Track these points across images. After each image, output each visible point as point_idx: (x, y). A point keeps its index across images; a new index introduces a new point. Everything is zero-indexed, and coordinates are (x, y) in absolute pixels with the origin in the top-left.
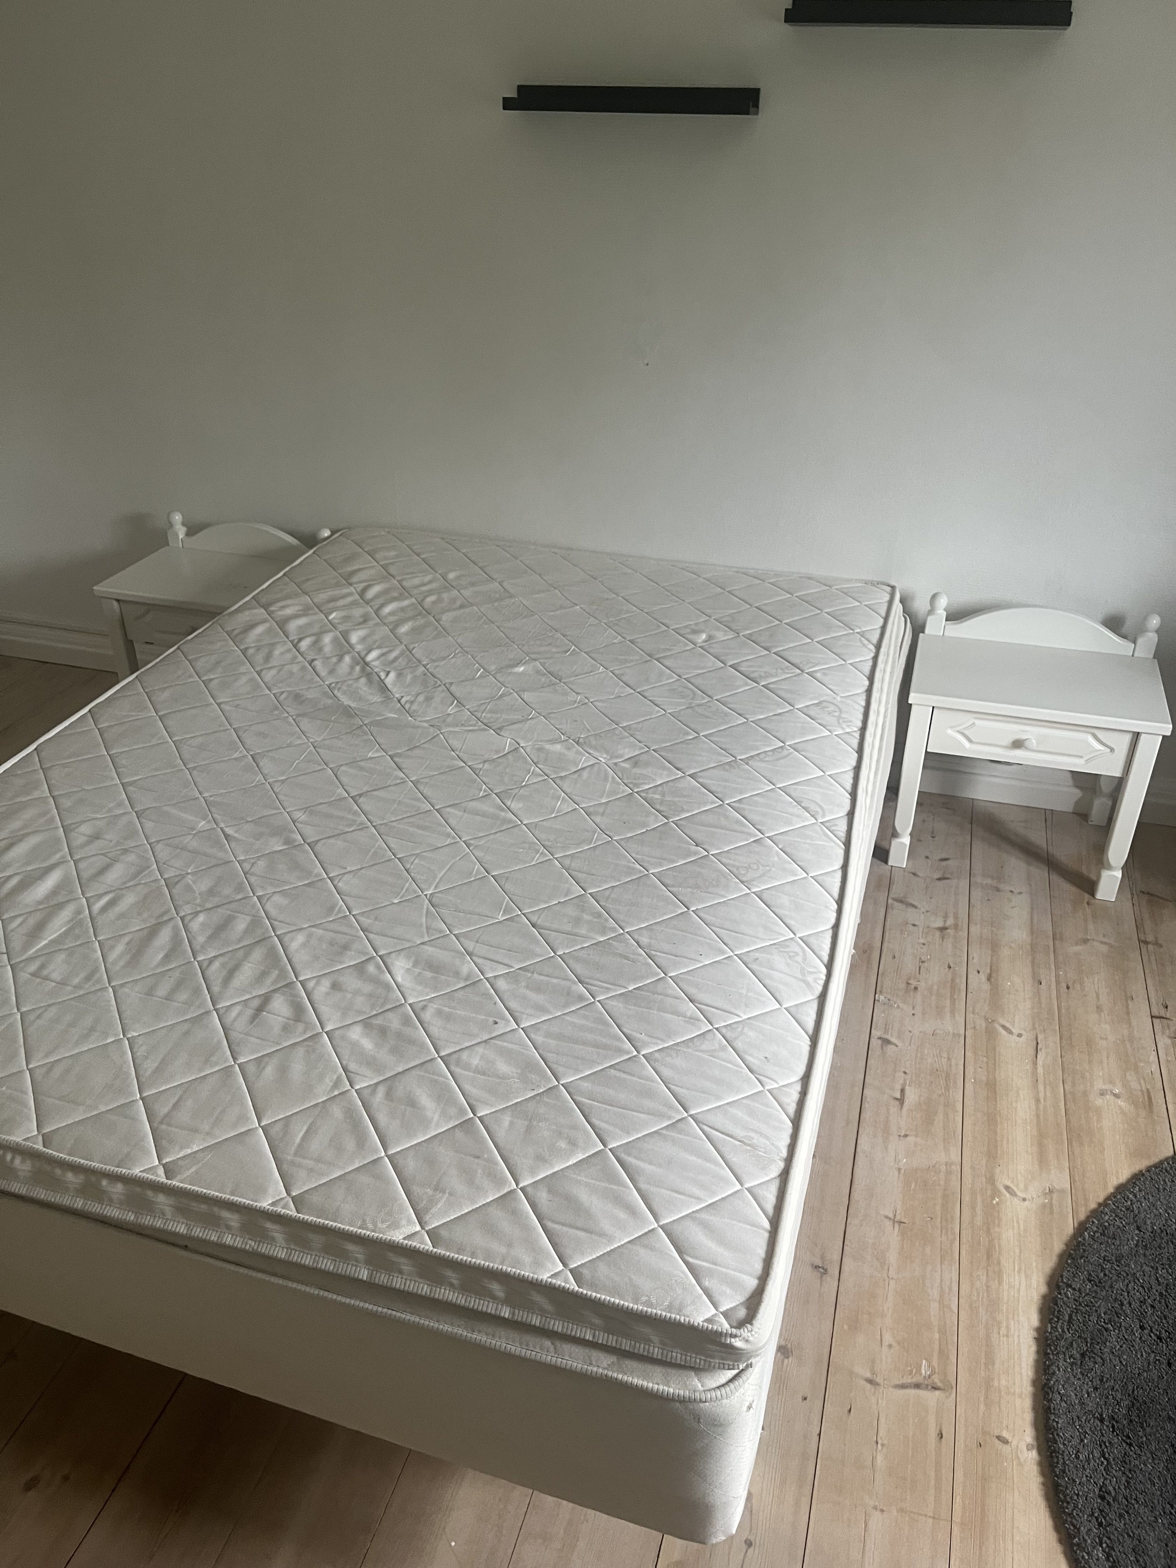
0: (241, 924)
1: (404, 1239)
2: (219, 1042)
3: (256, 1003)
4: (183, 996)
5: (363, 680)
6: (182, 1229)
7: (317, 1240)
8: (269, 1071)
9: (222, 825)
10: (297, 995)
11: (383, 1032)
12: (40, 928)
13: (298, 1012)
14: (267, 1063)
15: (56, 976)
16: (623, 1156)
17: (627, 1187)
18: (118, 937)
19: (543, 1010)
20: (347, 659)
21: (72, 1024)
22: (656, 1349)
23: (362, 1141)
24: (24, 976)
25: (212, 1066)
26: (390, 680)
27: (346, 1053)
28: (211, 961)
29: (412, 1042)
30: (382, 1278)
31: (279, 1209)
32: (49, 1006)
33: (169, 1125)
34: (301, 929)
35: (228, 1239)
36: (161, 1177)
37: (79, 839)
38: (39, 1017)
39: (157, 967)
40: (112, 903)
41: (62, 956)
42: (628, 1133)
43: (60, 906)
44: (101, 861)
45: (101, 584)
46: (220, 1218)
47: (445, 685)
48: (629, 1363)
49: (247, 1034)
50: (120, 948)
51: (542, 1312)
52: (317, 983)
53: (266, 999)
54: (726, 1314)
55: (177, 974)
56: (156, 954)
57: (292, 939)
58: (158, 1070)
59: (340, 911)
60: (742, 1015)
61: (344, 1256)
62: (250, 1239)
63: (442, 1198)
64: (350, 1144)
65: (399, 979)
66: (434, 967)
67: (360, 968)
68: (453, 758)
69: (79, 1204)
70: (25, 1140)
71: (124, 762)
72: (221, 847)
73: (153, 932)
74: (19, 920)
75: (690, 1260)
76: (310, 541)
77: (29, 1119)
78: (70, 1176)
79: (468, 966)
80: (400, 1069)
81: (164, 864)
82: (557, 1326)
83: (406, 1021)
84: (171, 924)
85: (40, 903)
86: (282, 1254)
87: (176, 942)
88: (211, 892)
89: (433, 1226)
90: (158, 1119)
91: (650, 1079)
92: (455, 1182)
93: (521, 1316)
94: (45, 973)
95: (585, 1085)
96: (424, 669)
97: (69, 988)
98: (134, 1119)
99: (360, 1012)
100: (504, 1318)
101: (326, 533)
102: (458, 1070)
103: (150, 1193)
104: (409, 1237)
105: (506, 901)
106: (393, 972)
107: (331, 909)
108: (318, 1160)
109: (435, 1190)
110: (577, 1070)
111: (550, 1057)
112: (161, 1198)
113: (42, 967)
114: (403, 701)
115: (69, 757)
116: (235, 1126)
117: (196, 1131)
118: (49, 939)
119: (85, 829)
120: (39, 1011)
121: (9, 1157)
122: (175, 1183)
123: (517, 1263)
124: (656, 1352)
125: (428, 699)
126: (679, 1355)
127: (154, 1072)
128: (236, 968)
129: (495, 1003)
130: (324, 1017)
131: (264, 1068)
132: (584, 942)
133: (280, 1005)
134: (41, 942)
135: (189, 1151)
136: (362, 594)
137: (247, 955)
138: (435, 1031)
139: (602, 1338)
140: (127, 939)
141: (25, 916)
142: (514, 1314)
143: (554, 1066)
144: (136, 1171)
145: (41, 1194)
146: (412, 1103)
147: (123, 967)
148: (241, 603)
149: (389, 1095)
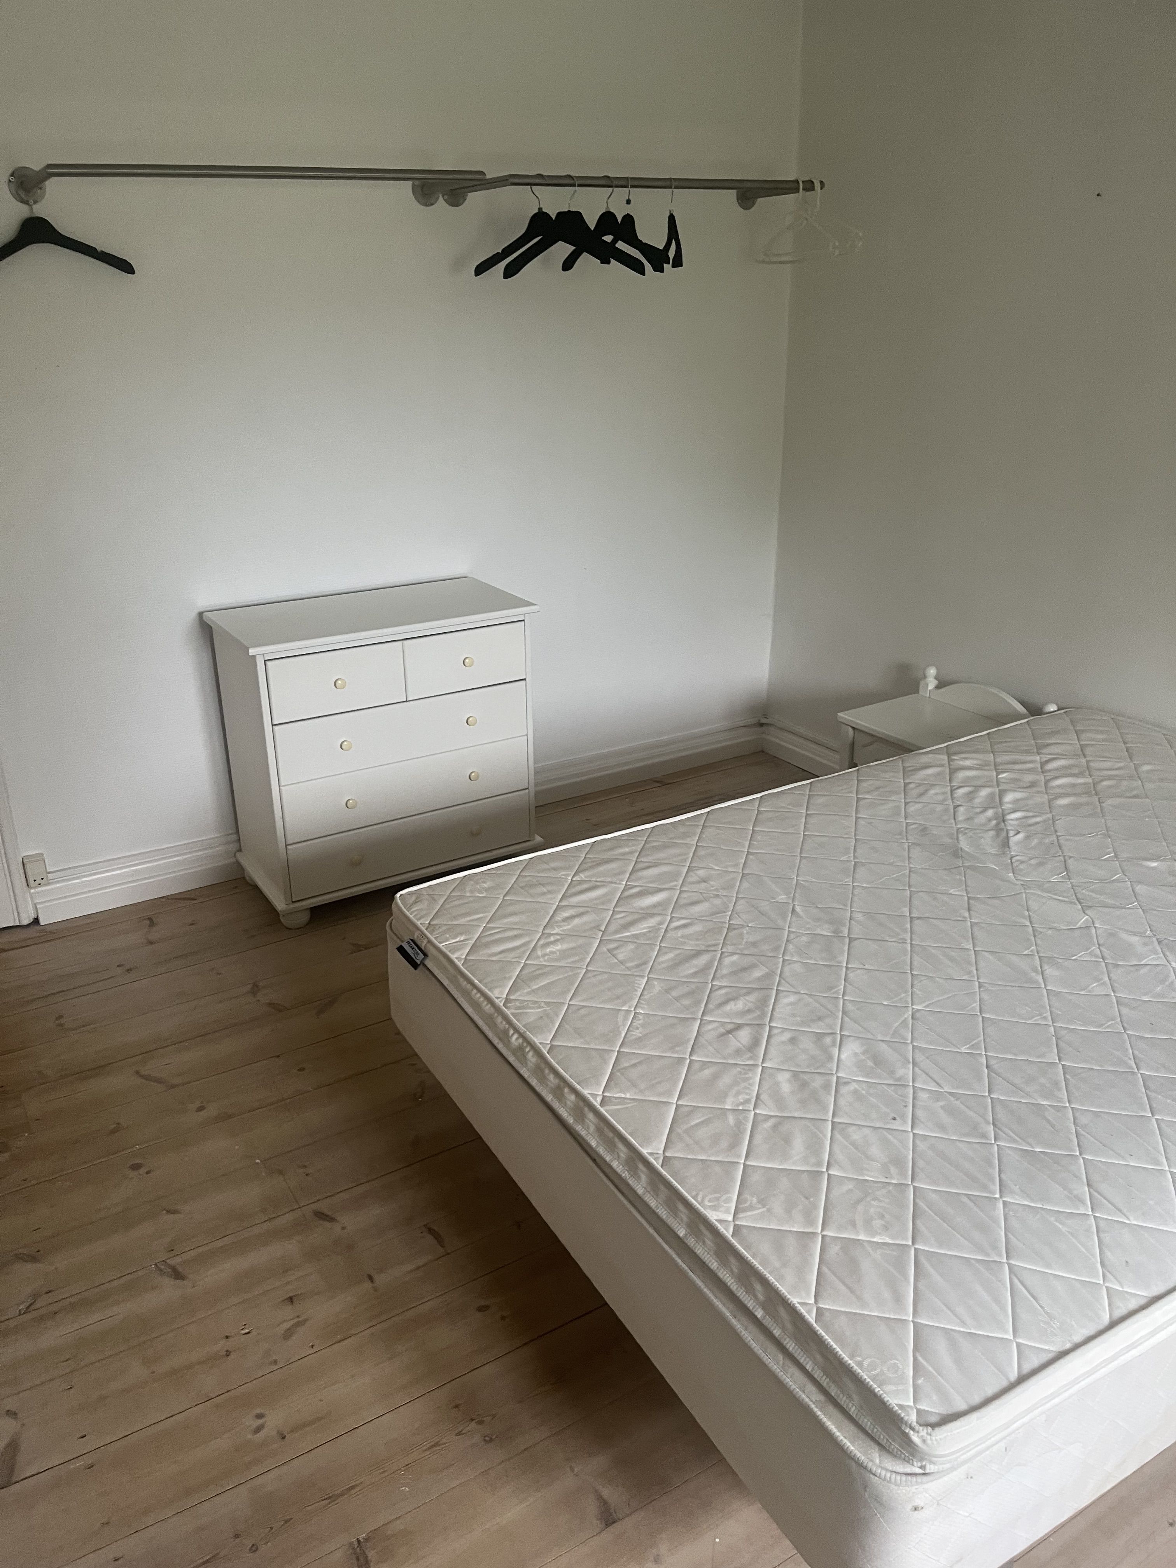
0: (757, 973)
1: (717, 1220)
2: (689, 1040)
3: (729, 1027)
4: (686, 1002)
5: (992, 833)
6: (593, 1143)
7: (664, 1192)
8: (707, 1073)
9: (796, 903)
10: (761, 1035)
11: (804, 1085)
12: (632, 923)
13: (755, 1043)
14: (708, 1067)
15: (621, 957)
16: (923, 1260)
17: (906, 1279)
18: (671, 949)
19: (942, 1128)
20: (990, 813)
21: (609, 989)
22: (854, 1407)
23: (734, 1144)
24: (604, 949)
25: (673, 1052)
26: (1015, 839)
27: (766, 1085)
28: (721, 988)
29: (818, 1101)
30: (691, 1242)
31: (651, 1159)
32: (605, 972)
33: (622, 1074)
34: (799, 993)
35: (615, 1164)
36: (597, 1103)
37: (693, 878)
38: (594, 976)
39: (684, 977)
40: (685, 926)
41: (632, 946)
42: (941, 1246)
43: (652, 915)
44: (695, 897)
45: (846, 712)
46: (615, 1146)
47: (1064, 856)
48: (831, 1409)
49: (710, 1044)
50: (670, 955)
51: (783, 1328)
52: (782, 1032)
53: (739, 1027)
54: (919, 1412)
55: (693, 986)
56: (690, 969)
57: (786, 997)
58: (639, 1039)
59: (835, 993)
60: (1131, 1218)
61: (674, 1212)
62: (628, 1171)
63: (760, 1208)
64: (724, 1144)
65: (843, 1056)
66: (878, 1061)
67: (820, 1036)
68: (1024, 917)
69: (549, 1098)
70: (540, 1043)
71: (759, 838)
72: (784, 918)
73: (698, 954)
74: (622, 915)
75: (920, 1358)
76: (1035, 711)
77: (550, 1032)
78: (551, 1077)
79: (907, 1072)
80: (796, 1115)
81: (736, 914)
82: (791, 1346)
83: (826, 1086)
84: (712, 954)
85: (642, 909)
86: (640, 1191)
87: (708, 966)
88: (754, 944)
89: (742, 1223)
90: (619, 1068)
91: (996, 1221)
92: (777, 1206)
93: (768, 1322)
94: (615, 952)
95: (934, 1196)
96: (1055, 838)
97: (623, 967)
98: (605, 1061)
99: (798, 1066)
100: (756, 1317)
101: (1052, 708)
102: (838, 1136)
103: (586, 1109)
104: (720, 1221)
105: (979, 1039)
106: (843, 1049)
107: (830, 989)
108: (697, 1143)
109: (759, 1202)
110: (935, 1183)
111: (921, 1163)
112: (591, 1116)
113: (616, 948)
114: (1014, 860)
115: (724, 823)
116: (659, 1095)
117: (634, 1085)
118: (633, 933)
119: (701, 873)
120: (595, 973)
121: (527, 1049)
122: (602, 1110)
123: (781, 1278)
124: (853, 1411)
125: (1040, 864)
126: (869, 1423)
127: (636, 1039)
128: (734, 999)
129: (906, 1106)
130: (768, 1056)
131: (705, 1069)
132: (1023, 1097)
133: (744, 1036)
134: (625, 933)
135: (623, 1096)
136: (1043, 764)
137: (748, 994)
138: (842, 1102)
139: (818, 1374)
140: (678, 952)
141: (628, 913)
142: (764, 1317)
143: (917, 1170)
144: (586, 1092)
145: (534, 1082)
146: (787, 1140)
147: (664, 968)
148: (934, 748)
149: (775, 1127)
